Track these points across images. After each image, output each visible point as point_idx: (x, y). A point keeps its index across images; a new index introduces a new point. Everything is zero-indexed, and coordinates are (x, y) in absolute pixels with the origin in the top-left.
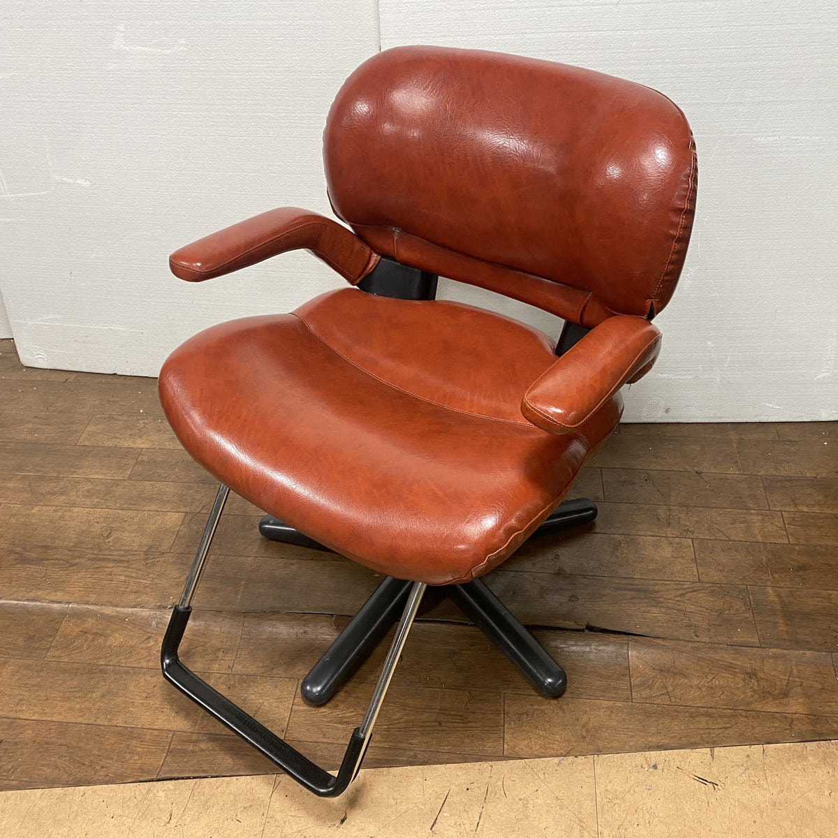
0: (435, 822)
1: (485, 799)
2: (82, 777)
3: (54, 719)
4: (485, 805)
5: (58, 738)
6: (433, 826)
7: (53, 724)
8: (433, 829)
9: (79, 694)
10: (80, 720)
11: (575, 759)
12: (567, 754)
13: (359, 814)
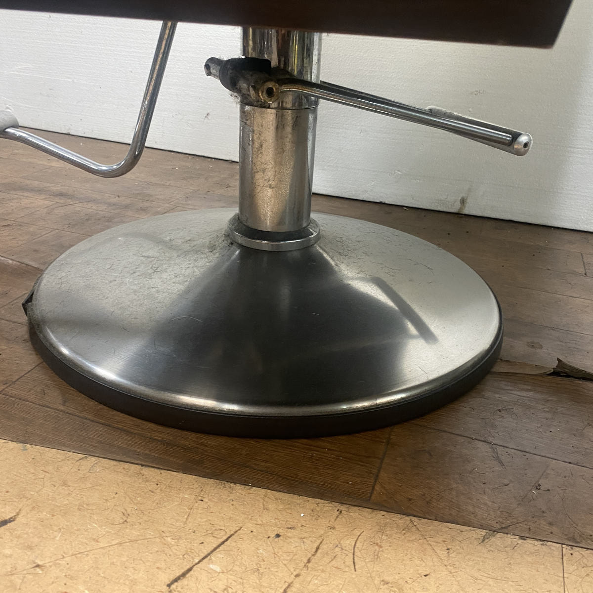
0: (184, 575)
1: (309, 561)
4: (302, 573)
6: (176, 580)
8: (173, 586)
11: (520, 541)
12: (504, 530)
13: (42, 520)
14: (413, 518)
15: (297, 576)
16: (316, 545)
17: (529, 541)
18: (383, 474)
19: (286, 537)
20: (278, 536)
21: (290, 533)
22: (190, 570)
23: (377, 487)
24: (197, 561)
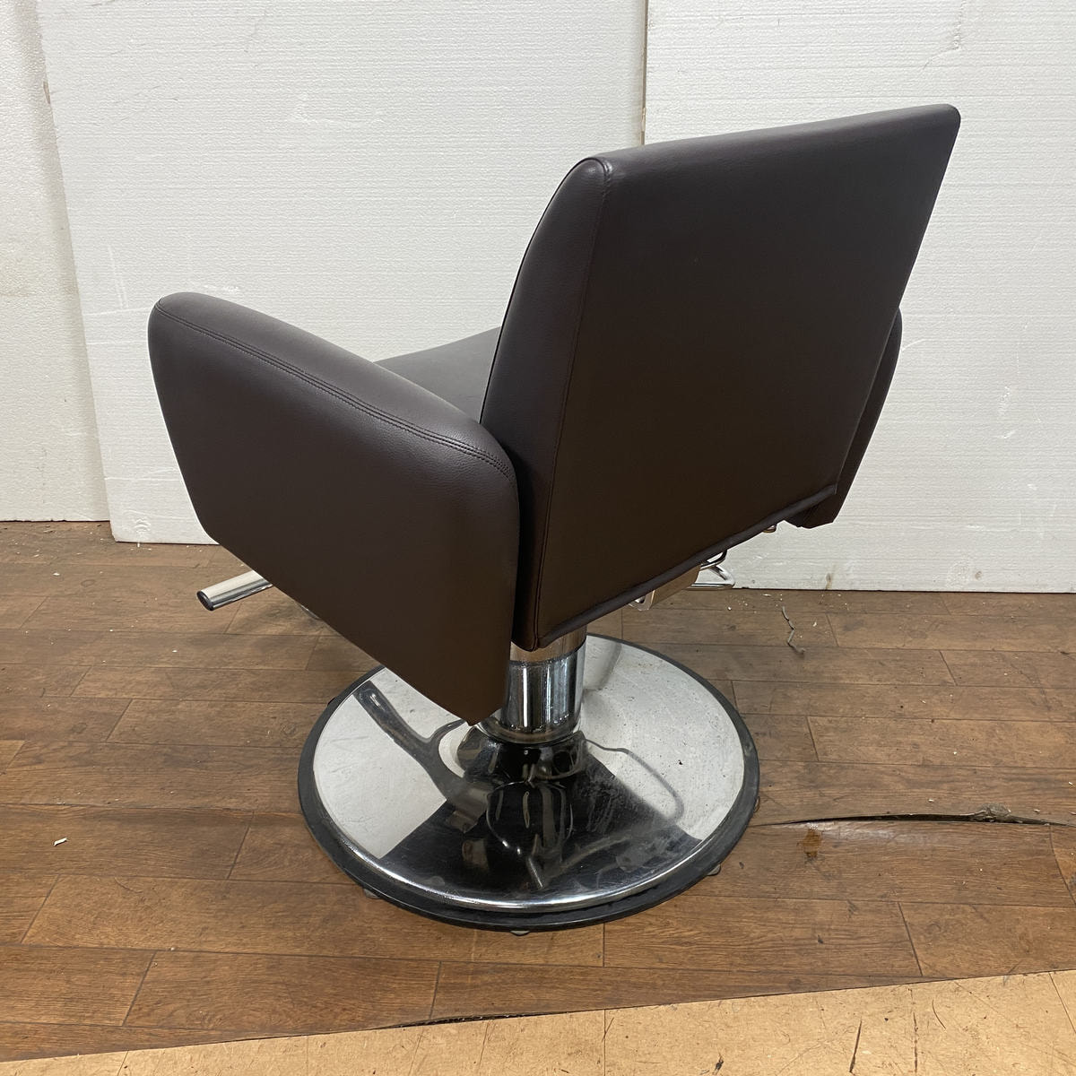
0: (853, 1063)
1: (916, 1030)
2: (316, 1023)
3: (259, 951)
4: (917, 1039)
5: (268, 975)
6: (852, 1068)
7: (258, 957)
8: (853, 1071)
9: (290, 919)
10: (298, 951)
11: (1025, 977)
12: (1011, 972)
13: (740, 1056)
14: (957, 981)
15: (916, 1042)
16: (912, 1018)
17: (1029, 975)
18: (918, 953)
19: (892, 1019)
20: (887, 1019)
21: (893, 1015)
22: (854, 1058)
23: (921, 965)
24: (853, 1052)
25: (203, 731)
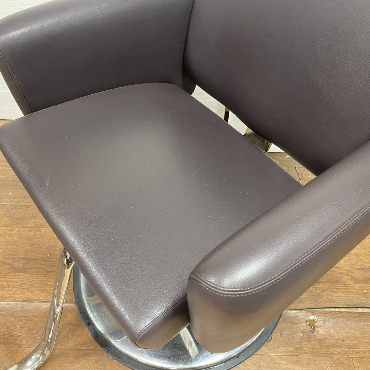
25: (27, 248)
